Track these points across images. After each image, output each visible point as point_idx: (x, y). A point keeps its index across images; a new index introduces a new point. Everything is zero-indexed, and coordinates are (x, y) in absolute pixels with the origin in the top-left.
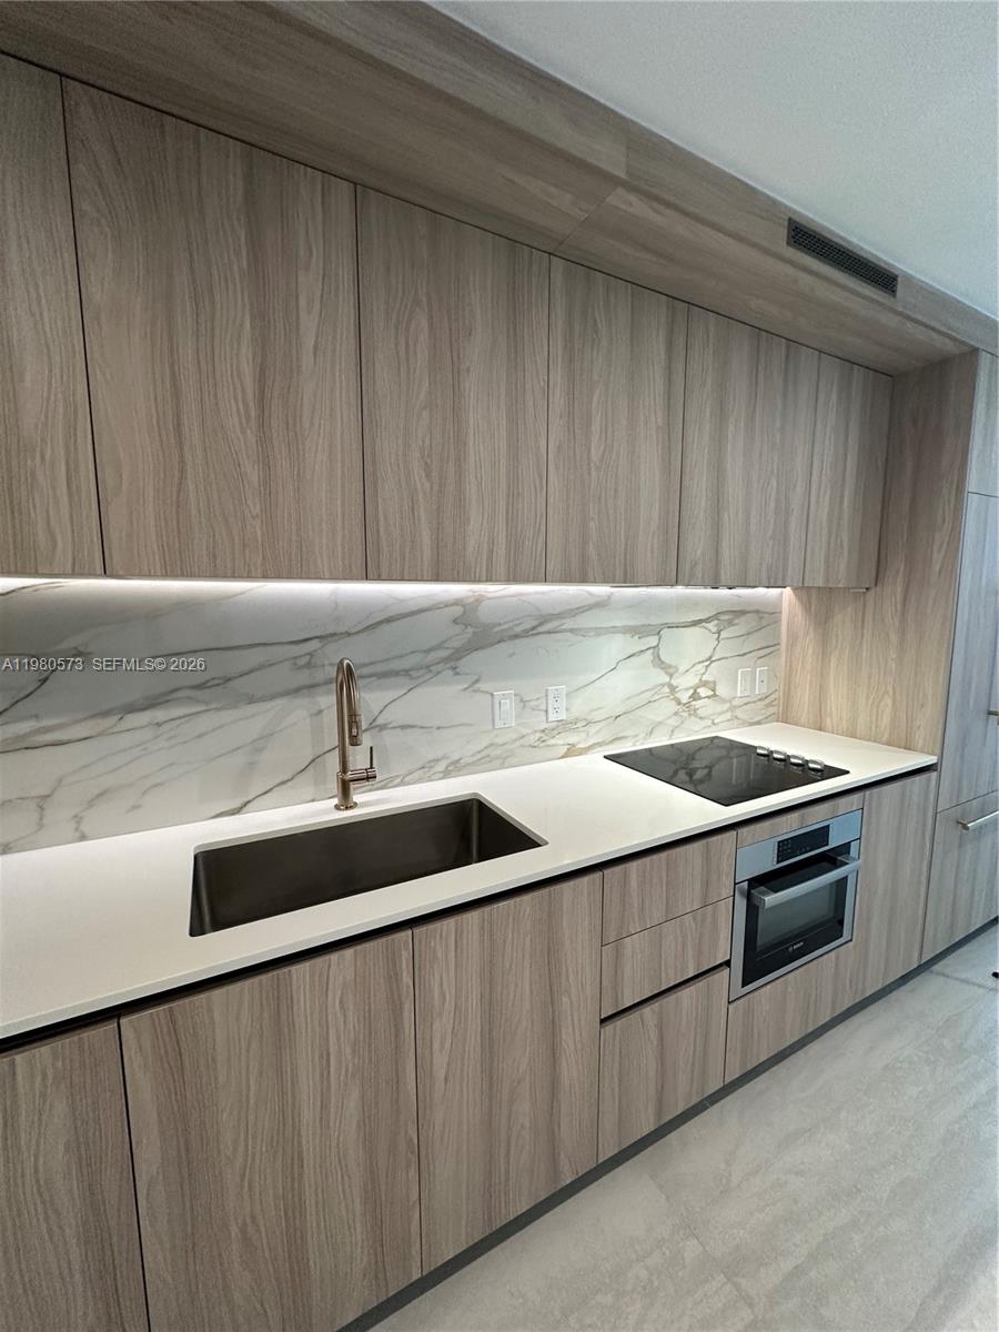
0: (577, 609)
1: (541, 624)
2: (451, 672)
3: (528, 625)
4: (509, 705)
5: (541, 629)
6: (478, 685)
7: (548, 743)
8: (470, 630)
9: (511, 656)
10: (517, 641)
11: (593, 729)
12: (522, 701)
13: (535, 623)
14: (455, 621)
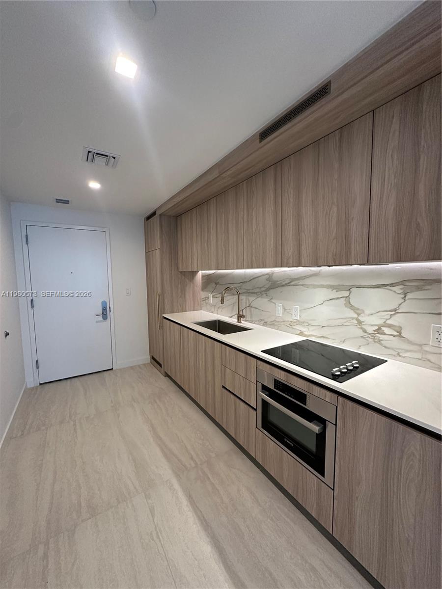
0: (305, 276)
1: (291, 282)
2: (265, 295)
3: (286, 282)
4: (280, 310)
5: (292, 284)
6: (272, 300)
7: (293, 327)
8: (270, 282)
9: (281, 292)
10: (283, 287)
11: (311, 328)
12: (284, 308)
13: (289, 281)
14: (267, 280)
